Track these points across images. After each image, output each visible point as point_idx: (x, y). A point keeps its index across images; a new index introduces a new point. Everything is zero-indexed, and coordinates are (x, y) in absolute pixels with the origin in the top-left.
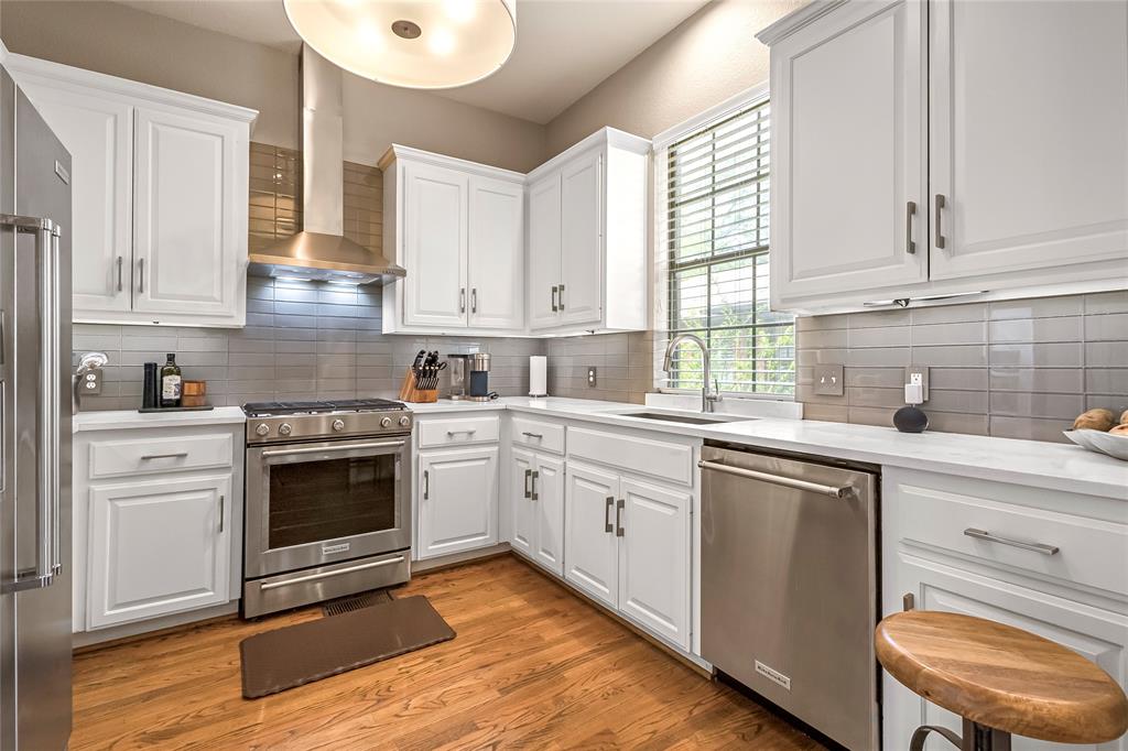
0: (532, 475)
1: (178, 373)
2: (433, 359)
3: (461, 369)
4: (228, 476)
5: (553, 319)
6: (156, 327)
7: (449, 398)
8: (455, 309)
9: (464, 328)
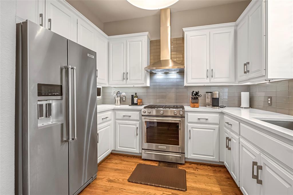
0: (228, 139)
1: (137, 97)
2: (197, 94)
3: (209, 97)
4: (139, 122)
5: (245, 77)
6: (134, 87)
7: (206, 106)
8: (205, 77)
9: (209, 83)
